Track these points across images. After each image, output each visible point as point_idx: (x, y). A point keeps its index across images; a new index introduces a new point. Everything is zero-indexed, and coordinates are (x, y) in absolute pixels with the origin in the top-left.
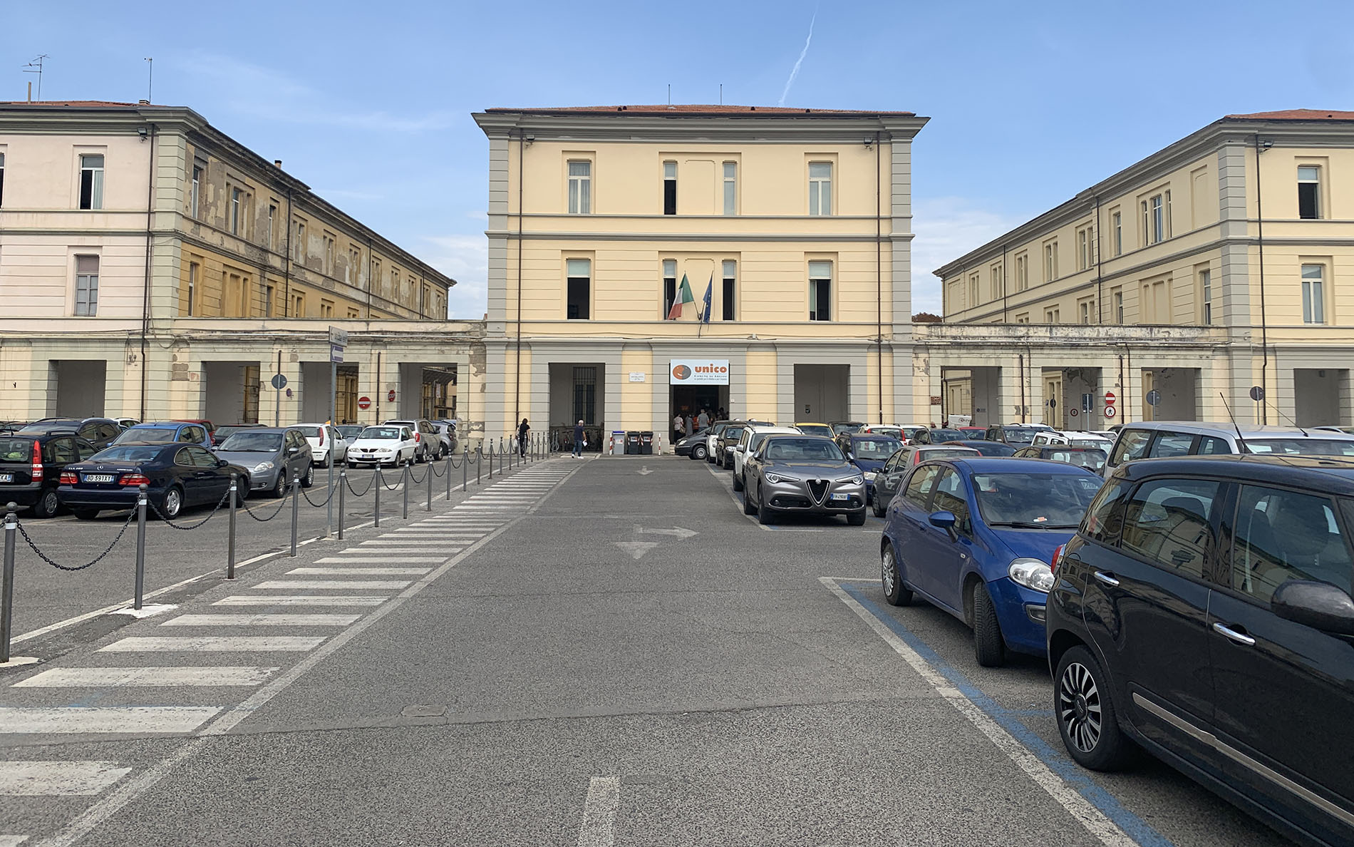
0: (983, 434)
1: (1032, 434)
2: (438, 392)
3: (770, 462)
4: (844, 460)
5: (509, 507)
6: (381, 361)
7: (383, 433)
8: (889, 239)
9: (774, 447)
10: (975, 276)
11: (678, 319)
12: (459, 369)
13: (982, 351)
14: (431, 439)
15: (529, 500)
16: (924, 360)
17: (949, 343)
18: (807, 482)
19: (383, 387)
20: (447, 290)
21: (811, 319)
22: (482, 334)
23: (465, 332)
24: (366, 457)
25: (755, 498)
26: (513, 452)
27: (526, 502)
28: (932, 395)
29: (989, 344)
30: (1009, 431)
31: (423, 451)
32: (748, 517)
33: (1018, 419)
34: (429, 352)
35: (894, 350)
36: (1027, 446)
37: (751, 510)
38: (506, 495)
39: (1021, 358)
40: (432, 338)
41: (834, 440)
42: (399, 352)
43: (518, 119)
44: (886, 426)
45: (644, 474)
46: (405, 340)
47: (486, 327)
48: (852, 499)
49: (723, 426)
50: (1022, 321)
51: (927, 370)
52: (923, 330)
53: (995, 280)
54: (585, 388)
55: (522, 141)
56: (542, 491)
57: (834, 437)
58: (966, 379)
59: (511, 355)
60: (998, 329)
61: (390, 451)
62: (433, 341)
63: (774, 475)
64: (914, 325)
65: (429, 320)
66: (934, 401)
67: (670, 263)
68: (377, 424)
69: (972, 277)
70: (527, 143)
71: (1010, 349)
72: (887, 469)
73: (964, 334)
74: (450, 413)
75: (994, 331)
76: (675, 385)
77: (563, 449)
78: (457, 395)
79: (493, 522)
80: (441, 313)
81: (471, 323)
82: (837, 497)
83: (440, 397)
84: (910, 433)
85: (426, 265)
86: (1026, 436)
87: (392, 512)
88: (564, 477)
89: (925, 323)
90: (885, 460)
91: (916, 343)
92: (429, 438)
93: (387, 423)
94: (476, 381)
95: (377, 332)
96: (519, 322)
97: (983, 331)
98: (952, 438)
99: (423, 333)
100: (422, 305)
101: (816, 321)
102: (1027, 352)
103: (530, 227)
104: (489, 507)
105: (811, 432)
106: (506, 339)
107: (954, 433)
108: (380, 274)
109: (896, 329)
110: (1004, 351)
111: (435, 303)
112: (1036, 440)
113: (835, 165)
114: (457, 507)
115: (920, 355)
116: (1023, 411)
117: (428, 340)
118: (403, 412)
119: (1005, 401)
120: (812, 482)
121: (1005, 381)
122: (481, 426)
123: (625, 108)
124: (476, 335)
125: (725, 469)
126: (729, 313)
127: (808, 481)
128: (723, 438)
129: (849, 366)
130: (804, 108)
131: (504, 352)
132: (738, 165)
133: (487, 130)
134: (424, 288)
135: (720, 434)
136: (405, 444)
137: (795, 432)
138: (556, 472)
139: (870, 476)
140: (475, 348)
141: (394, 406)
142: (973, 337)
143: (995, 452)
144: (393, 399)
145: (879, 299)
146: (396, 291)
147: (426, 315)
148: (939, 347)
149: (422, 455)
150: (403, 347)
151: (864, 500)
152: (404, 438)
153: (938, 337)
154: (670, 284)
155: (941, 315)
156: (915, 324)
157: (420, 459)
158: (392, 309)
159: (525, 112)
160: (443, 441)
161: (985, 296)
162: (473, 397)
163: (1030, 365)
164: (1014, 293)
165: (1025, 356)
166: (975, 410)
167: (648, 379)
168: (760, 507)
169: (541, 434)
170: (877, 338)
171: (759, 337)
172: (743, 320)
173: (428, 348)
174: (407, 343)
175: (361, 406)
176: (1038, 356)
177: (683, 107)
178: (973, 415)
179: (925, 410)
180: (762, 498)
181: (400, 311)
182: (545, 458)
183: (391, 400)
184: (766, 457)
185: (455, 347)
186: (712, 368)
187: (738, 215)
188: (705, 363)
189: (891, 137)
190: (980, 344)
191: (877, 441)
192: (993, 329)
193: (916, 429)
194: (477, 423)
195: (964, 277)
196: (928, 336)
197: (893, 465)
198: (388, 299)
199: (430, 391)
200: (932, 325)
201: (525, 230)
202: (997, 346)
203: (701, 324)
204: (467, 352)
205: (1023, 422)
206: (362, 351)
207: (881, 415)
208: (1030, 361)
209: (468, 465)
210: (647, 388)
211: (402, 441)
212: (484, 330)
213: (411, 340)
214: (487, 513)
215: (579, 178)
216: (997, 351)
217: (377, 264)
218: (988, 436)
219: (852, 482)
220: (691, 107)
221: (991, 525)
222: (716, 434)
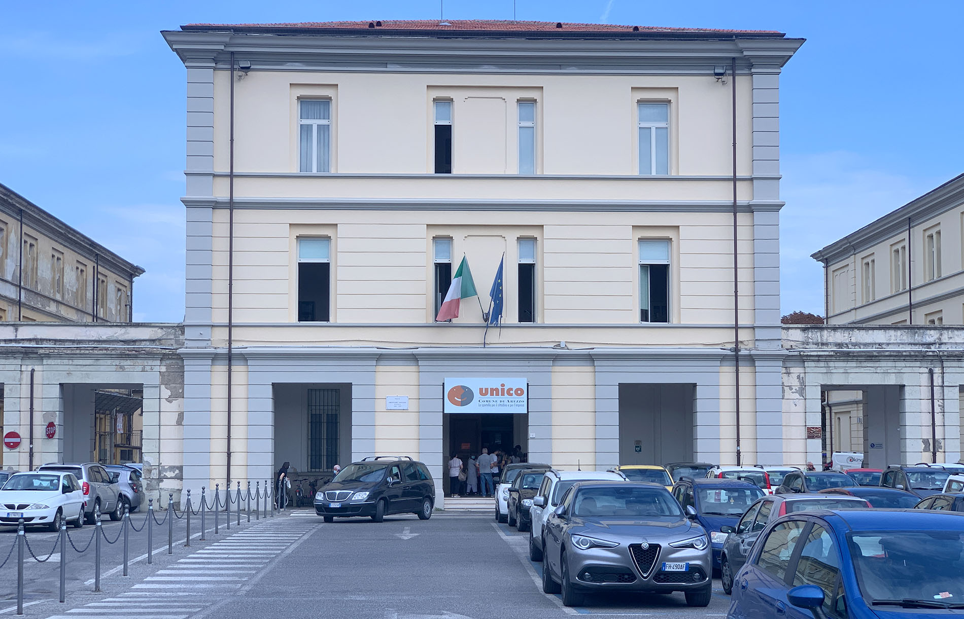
0: (878, 478)
1: (942, 477)
2: (120, 425)
3: (578, 520)
4: (681, 516)
5: (211, 586)
6: (35, 382)
7: (36, 483)
8: (750, 209)
9: (585, 499)
10: (869, 260)
11: (455, 321)
12: (146, 393)
13: (877, 364)
14: (107, 492)
15: (241, 576)
16: (798, 377)
17: (832, 353)
18: (629, 547)
19: (38, 419)
20: (131, 282)
21: (642, 320)
22: (177, 342)
23: (154, 341)
24: (12, 516)
25: (557, 569)
26: (220, 509)
27: (237, 579)
28: (810, 424)
29: (887, 354)
30: (913, 473)
31: (95, 507)
32: (550, 597)
33: (926, 457)
34: (102, 368)
35: (757, 363)
36: (937, 493)
37: (552, 587)
38: (209, 569)
39: (931, 373)
40: (107, 349)
41: (670, 489)
42: (61, 368)
43: (227, 40)
44: (744, 469)
45: (406, 538)
46: (69, 352)
47: (183, 333)
48: (692, 569)
49: (517, 471)
50: (933, 322)
51: (802, 391)
52: (796, 335)
53: (897, 266)
54: (324, 419)
55: (232, 70)
56: (260, 563)
57: (671, 485)
58: (856, 402)
59: (219, 372)
60: (899, 333)
61: (47, 507)
62: (109, 352)
63: (583, 538)
64: (784, 328)
65: (104, 323)
66: (811, 434)
67: (443, 241)
68: (31, 470)
69: (865, 261)
70: (240, 73)
71: (916, 361)
72: (742, 527)
73: (853, 340)
74: (136, 455)
75: (894, 336)
76: (451, 414)
77: (295, 504)
78: (144, 429)
79: (185, 607)
80: (123, 313)
81: (162, 328)
82: (670, 567)
83: (122, 432)
84: (777, 478)
85: (101, 247)
86: (936, 480)
87: (44, 593)
88: (292, 543)
89: (800, 326)
90: (739, 515)
91: (786, 352)
92: (102, 489)
93: (43, 469)
94: (171, 409)
95: (30, 340)
96: (230, 326)
97: (879, 337)
98: (835, 484)
99: (95, 341)
100: (95, 302)
101: (649, 324)
102: (938, 364)
103: (245, 191)
104: (183, 586)
105: (641, 478)
106: (212, 350)
107: (838, 477)
108: (36, 259)
109: (760, 334)
110: (908, 364)
111: (114, 300)
112: (949, 486)
113: (673, 105)
114: (137, 586)
115: (792, 370)
116: (934, 446)
117: (101, 352)
118: (67, 452)
119: (910, 433)
120: (636, 548)
121: (909, 405)
122: (177, 471)
123: (379, 24)
124: (170, 344)
125: (519, 531)
126: (527, 312)
127: (631, 546)
128: (517, 487)
129: (695, 385)
130: (630, 25)
131: (209, 368)
132: (539, 104)
133: (184, 55)
134: (98, 279)
135: (514, 483)
136: (68, 498)
137: (616, 479)
138: (283, 536)
139: (719, 537)
140: (168, 362)
141: (54, 445)
142: (865, 345)
143: (893, 502)
144: (53, 434)
145: (736, 292)
146: (58, 284)
147: (102, 316)
148: (818, 358)
149: (92, 513)
150: (66, 362)
151: (709, 570)
152: (66, 490)
153: (817, 344)
154: (443, 273)
155: (823, 315)
156: (784, 326)
157: (89, 519)
158: (52, 308)
159: (237, 30)
160: (123, 493)
161: (884, 287)
162: (166, 432)
163: (943, 382)
164: (922, 283)
165: (937, 370)
166: (869, 446)
167: (413, 406)
168: (564, 584)
169: (262, 483)
170: (733, 346)
171: (569, 346)
172: (548, 322)
173: (101, 362)
174: (71, 356)
175: (8, 445)
176: (953, 370)
177: (462, 22)
178: (866, 452)
179: (799, 445)
180: (567, 570)
181: (64, 312)
182: (268, 517)
183: (50, 436)
184: (573, 514)
185: (140, 362)
186: (503, 390)
187: (539, 173)
188: (493, 382)
189: (751, 66)
190: (875, 354)
191: (730, 489)
192: (892, 332)
193: (786, 472)
194: (172, 468)
195: (855, 262)
196: (803, 343)
197: (750, 523)
198: (47, 294)
199: (108, 423)
200: (808, 328)
201: (239, 196)
202: (898, 356)
203: (487, 327)
204: (157, 369)
205: (934, 462)
206: (8, 368)
207: (739, 453)
208: (943, 378)
209: (155, 527)
210: (412, 418)
211: (63, 493)
212: (181, 337)
213: (78, 352)
214: (181, 594)
215: (315, 123)
216: (899, 364)
217: (31, 245)
218: (885, 481)
219: (692, 546)
220: (473, 23)
221: (874, 604)
222: (507, 482)
